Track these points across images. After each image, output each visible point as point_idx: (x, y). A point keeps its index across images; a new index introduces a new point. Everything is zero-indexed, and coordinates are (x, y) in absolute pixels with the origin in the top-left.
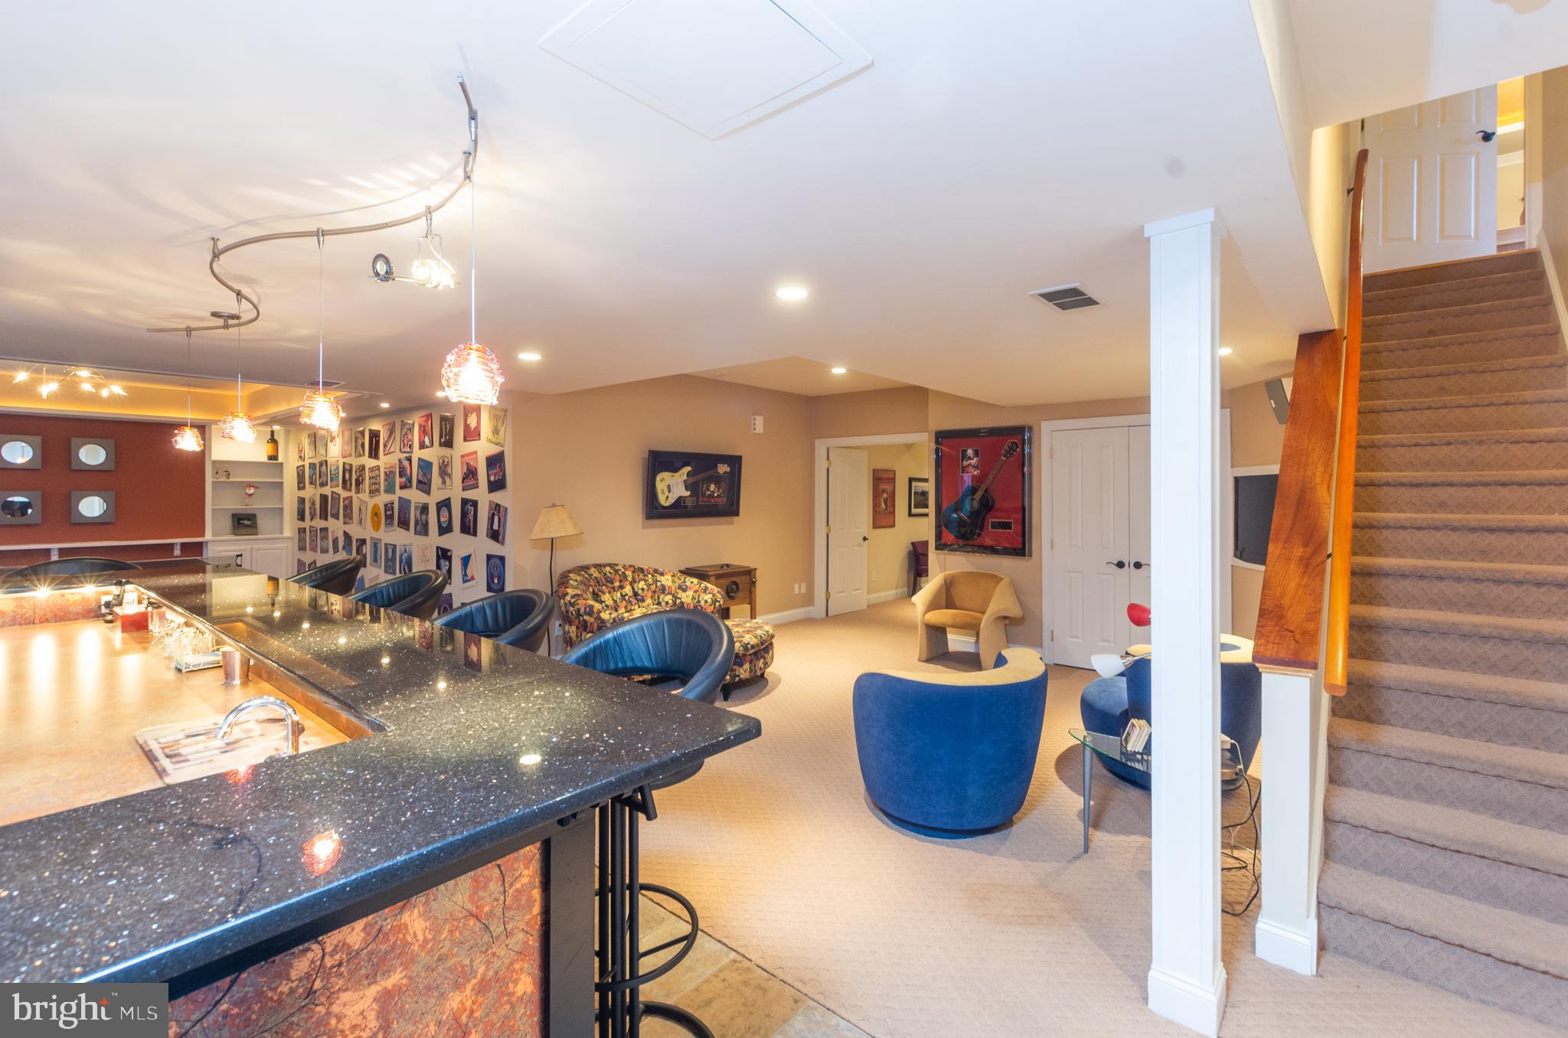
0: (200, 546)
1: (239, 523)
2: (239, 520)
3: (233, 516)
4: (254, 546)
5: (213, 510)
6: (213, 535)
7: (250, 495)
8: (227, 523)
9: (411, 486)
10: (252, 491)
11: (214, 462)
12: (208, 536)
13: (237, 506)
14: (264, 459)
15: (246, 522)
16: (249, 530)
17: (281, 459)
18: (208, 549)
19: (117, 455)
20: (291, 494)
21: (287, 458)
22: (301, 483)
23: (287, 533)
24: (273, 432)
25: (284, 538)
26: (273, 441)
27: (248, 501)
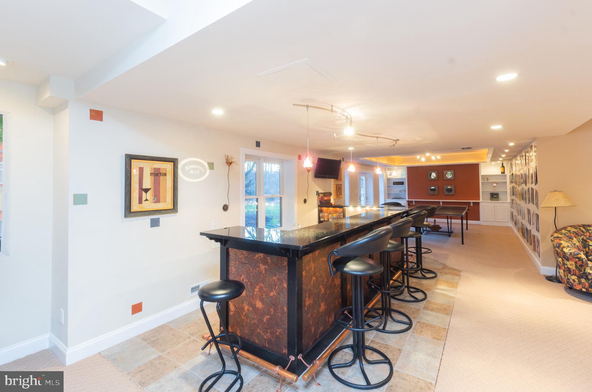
0: (478, 203)
1: (492, 196)
2: (492, 195)
3: (491, 193)
4: (496, 205)
5: (482, 191)
6: (482, 200)
7: (495, 187)
8: (489, 196)
10: (495, 185)
11: (482, 176)
12: (481, 200)
13: (492, 190)
14: (500, 174)
15: (495, 196)
16: (496, 199)
17: (506, 173)
18: (481, 205)
19: (455, 175)
20: (509, 186)
21: (508, 173)
22: (510, 182)
23: (509, 201)
24: (503, 164)
25: (507, 203)
26: (503, 166)
27: (495, 188)
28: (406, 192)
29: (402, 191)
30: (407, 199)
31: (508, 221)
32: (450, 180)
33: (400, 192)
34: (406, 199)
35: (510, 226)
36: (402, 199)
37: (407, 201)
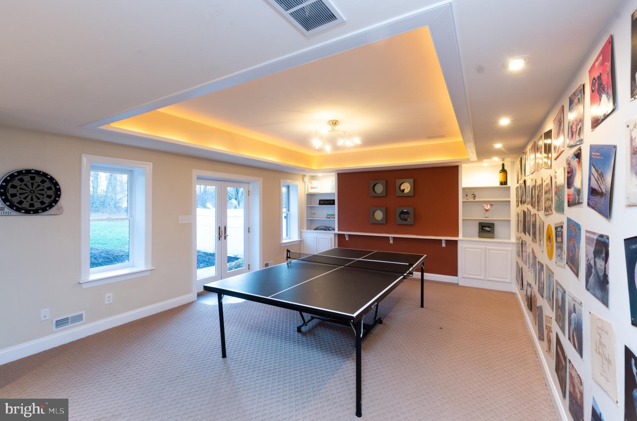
0: (456, 242)
1: (482, 229)
2: (483, 227)
3: (480, 224)
4: (487, 247)
5: (463, 220)
6: (463, 236)
7: (487, 210)
8: (476, 229)
9: (579, 203)
10: (488, 207)
11: (464, 189)
12: (460, 237)
13: (482, 217)
14: (498, 184)
15: (487, 229)
16: (489, 234)
17: (509, 184)
18: (460, 246)
19: (415, 187)
20: (515, 210)
21: (512, 183)
22: (517, 201)
23: (513, 240)
24: (503, 165)
25: (509, 243)
26: (504, 171)
27: (487, 214)
28: (334, 218)
29: (330, 216)
30: (336, 231)
31: (510, 282)
32: (407, 196)
33: (327, 218)
34: (334, 230)
35: (514, 291)
36: (329, 230)
37: (335, 234)
